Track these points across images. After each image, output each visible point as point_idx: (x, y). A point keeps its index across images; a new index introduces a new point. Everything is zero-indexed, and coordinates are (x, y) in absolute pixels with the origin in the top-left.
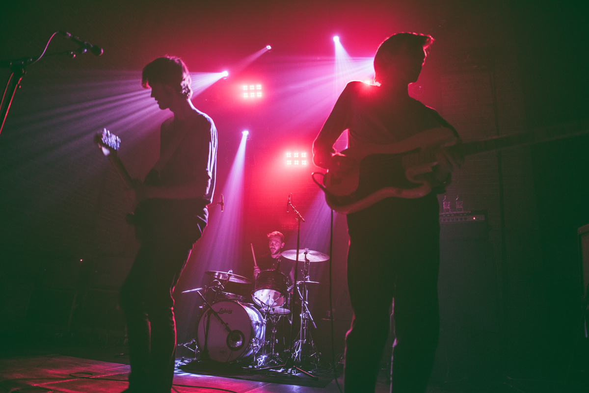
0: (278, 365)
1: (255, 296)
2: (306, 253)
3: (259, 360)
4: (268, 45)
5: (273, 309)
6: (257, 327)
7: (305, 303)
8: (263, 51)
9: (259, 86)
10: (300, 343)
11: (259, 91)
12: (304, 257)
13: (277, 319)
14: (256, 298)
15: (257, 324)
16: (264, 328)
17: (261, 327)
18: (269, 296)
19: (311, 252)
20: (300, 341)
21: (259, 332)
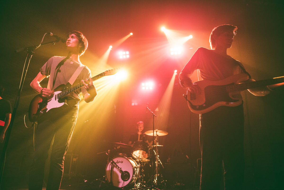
0: (146, 187)
1: (133, 154)
2: (156, 132)
3: (137, 185)
4: (131, 32)
5: (142, 160)
6: (135, 169)
7: (157, 156)
8: (128, 36)
9: (128, 53)
10: (156, 176)
11: (127, 55)
12: (156, 134)
13: (144, 165)
14: (134, 155)
15: (135, 167)
16: (138, 169)
17: (137, 169)
18: (140, 153)
19: (159, 131)
20: (156, 175)
21: (136, 172)
